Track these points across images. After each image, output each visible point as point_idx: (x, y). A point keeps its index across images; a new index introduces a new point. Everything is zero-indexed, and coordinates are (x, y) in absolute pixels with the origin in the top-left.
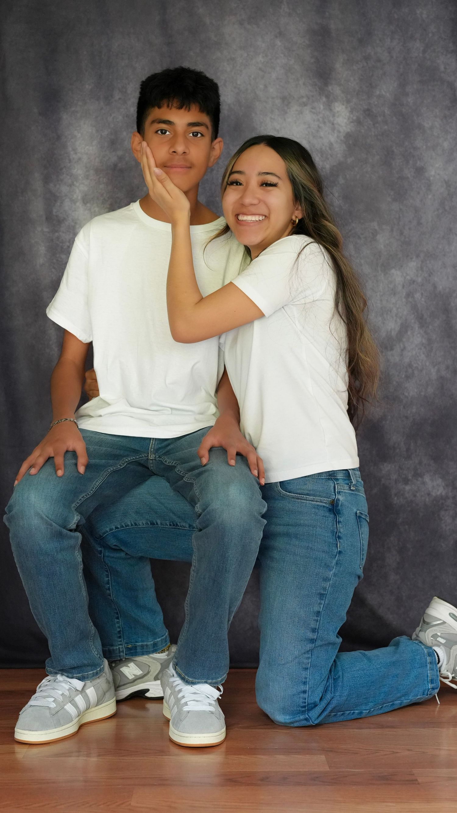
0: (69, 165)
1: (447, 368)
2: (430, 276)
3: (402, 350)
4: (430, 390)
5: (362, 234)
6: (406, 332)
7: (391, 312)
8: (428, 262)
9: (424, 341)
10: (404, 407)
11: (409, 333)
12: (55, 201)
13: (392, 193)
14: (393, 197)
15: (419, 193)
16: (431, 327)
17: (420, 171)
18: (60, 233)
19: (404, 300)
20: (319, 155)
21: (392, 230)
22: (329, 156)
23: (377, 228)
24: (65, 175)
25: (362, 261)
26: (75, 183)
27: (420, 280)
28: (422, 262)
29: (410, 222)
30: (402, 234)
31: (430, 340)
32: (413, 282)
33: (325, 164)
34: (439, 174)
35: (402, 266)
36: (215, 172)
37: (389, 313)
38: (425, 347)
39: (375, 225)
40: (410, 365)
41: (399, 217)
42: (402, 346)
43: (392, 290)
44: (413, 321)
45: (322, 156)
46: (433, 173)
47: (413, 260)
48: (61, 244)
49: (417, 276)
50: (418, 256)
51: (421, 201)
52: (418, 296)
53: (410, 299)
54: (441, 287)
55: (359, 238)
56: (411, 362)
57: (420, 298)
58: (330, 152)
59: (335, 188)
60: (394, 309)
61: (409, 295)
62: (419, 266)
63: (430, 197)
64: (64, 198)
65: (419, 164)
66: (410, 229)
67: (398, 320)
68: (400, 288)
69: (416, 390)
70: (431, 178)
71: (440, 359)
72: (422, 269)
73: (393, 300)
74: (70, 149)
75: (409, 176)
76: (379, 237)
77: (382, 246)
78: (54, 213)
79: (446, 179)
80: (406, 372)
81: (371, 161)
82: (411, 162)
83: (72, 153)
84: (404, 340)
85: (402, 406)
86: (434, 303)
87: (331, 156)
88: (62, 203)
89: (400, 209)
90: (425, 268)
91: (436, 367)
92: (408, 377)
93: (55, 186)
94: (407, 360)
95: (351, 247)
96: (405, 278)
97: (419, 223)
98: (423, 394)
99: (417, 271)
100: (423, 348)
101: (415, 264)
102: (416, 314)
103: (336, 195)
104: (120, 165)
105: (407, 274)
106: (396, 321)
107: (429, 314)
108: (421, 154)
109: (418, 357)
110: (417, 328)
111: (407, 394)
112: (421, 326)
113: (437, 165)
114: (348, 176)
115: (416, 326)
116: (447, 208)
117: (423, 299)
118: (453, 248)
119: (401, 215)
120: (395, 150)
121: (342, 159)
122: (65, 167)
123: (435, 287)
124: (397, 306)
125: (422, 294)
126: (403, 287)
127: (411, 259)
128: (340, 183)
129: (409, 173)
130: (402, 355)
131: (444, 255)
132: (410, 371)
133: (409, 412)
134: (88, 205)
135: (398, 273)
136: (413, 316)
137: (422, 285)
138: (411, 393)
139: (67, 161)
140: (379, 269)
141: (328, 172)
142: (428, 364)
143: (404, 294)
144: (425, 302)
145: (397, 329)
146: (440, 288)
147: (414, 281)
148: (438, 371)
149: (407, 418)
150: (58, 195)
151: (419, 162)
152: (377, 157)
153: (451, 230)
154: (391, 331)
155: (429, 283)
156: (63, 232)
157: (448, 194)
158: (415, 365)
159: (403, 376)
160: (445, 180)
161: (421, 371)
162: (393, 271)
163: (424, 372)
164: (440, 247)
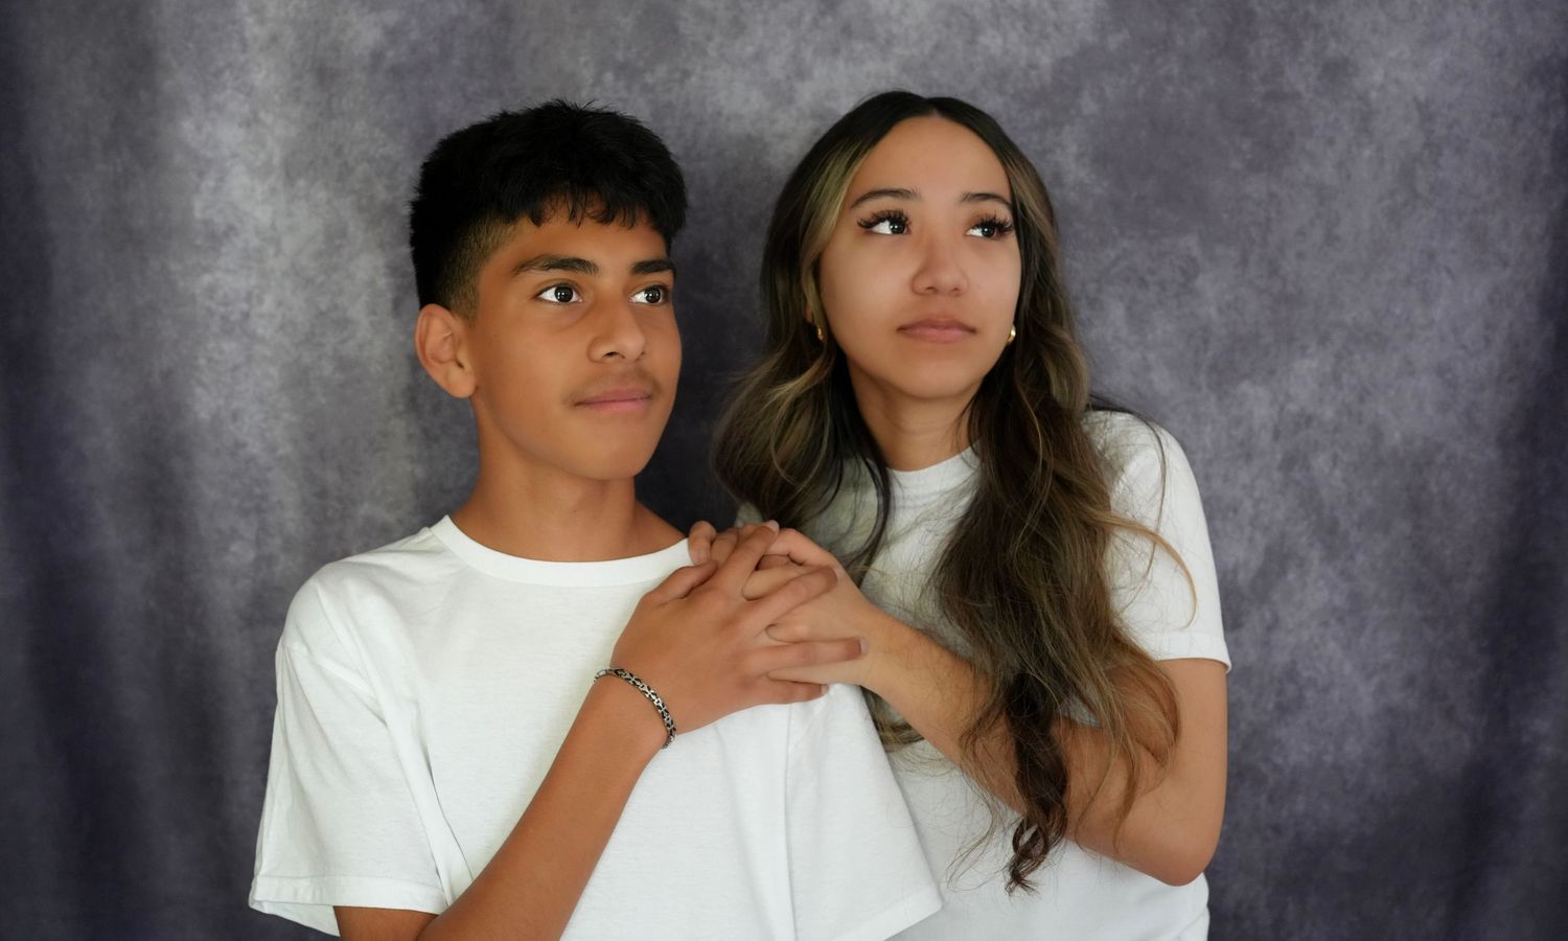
0: (242, 58)
1: (1410, 681)
2: (1362, 400)
3: (1270, 628)
4: (1353, 749)
5: (1152, 272)
6: (1283, 572)
7: (1236, 511)
8: (1357, 357)
9: (1339, 601)
10: (1271, 799)
11: (1291, 576)
12: (201, 174)
13: (1246, 145)
14: (1249, 156)
15: (1331, 142)
16: (1360, 558)
17: (1336, 72)
18: (219, 275)
19: (1277, 475)
20: (1020, 25)
21: (1244, 262)
22: (1050, 29)
23: (1196, 252)
24: (229, 92)
25: (1152, 357)
26: (262, 115)
27: (1329, 413)
28: (1339, 357)
29: (1301, 233)
30: (1274, 271)
31: (1355, 597)
32: (1306, 420)
33: (1038, 52)
34: (1397, 82)
35: (1272, 372)
36: (694, 79)
37: (1231, 515)
38: (1340, 620)
39: (1191, 243)
40: (1291, 674)
41: (1269, 220)
42: (1268, 615)
43: (1242, 444)
44: (1304, 540)
45: (1026, 29)
46: (1378, 78)
47: (1309, 351)
48: (222, 310)
49: (1321, 400)
50: (1324, 340)
51: (1340, 165)
52: (1320, 462)
53: (1297, 475)
54: (1397, 435)
55: (1143, 283)
56: (1294, 662)
57: (1327, 470)
58: (1052, 14)
59: (1067, 128)
60: (1248, 504)
61: (1292, 461)
62: (1328, 369)
63: (1367, 153)
64: (228, 164)
65: (1333, 49)
66: (1300, 256)
67: (1258, 536)
68: (1265, 439)
69: (1307, 749)
70: (1374, 95)
71: (1388, 656)
72: (1336, 378)
73: (1244, 477)
74: (245, 9)
75: (1301, 87)
76: (1202, 282)
77: (1213, 311)
78: (198, 215)
79: (1422, 98)
80: (1280, 692)
81: (1180, 42)
82: (1308, 45)
83: (250, 20)
84: (1276, 597)
85: (1264, 798)
86: (1375, 482)
87: (1057, 27)
88: (221, 179)
89: (1273, 195)
90: (1345, 377)
91: (1375, 680)
92: (1283, 710)
93: (199, 128)
94: (1281, 658)
95: (1117, 312)
96: (1282, 409)
97: (1331, 239)
98: (1328, 759)
99: (1321, 385)
100: (1333, 622)
101: (1314, 364)
102: (1314, 518)
103: (1073, 149)
104: (390, 54)
105: (1289, 397)
106: (1251, 540)
107: (1356, 517)
108: (1342, 17)
109: (1316, 647)
110: (1316, 562)
111: (1279, 760)
112: (1331, 553)
113: (1392, 54)
114: (1108, 91)
115: (1315, 555)
116: (1422, 187)
117: (1338, 473)
118: (1438, 314)
119: (1273, 215)
120: (1258, 9)
121: (1090, 38)
122: (229, 65)
123: (1377, 434)
124: (1257, 494)
125: (1335, 459)
126: (1276, 435)
127: (1304, 348)
128: (1086, 112)
129: (1300, 77)
130: (1266, 643)
131: (1410, 337)
132: (1291, 689)
133: (1284, 813)
134: (301, 183)
135: (1262, 393)
136: (1306, 523)
137: (1337, 430)
138: (1294, 758)
139: (236, 46)
140: (1202, 378)
141: (1048, 78)
142: (1348, 668)
143: (1279, 457)
144: (1344, 480)
145: (1255, 562)
146: (1395, 437)
147: (1309, 420)
148: (1381, 689)
149: (1277, 829)
150: (209, 154)
151: (1333, 45)
152: (1201, 33)
153: (1432, 256)
154: (1235, 571)
155: (1360, 422)
156: (228, 271)
157: (1427, 145)
158: (1306, 674)
159: (1271, 706)
160: (1415, 99)
161: (1326, 690)
162: (1245, 387)
163: (1336, 694)
164: (1398, 311)
